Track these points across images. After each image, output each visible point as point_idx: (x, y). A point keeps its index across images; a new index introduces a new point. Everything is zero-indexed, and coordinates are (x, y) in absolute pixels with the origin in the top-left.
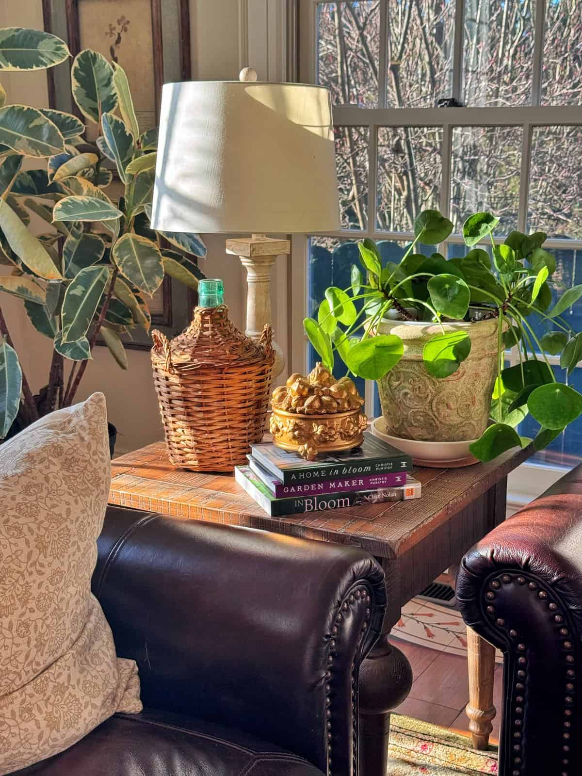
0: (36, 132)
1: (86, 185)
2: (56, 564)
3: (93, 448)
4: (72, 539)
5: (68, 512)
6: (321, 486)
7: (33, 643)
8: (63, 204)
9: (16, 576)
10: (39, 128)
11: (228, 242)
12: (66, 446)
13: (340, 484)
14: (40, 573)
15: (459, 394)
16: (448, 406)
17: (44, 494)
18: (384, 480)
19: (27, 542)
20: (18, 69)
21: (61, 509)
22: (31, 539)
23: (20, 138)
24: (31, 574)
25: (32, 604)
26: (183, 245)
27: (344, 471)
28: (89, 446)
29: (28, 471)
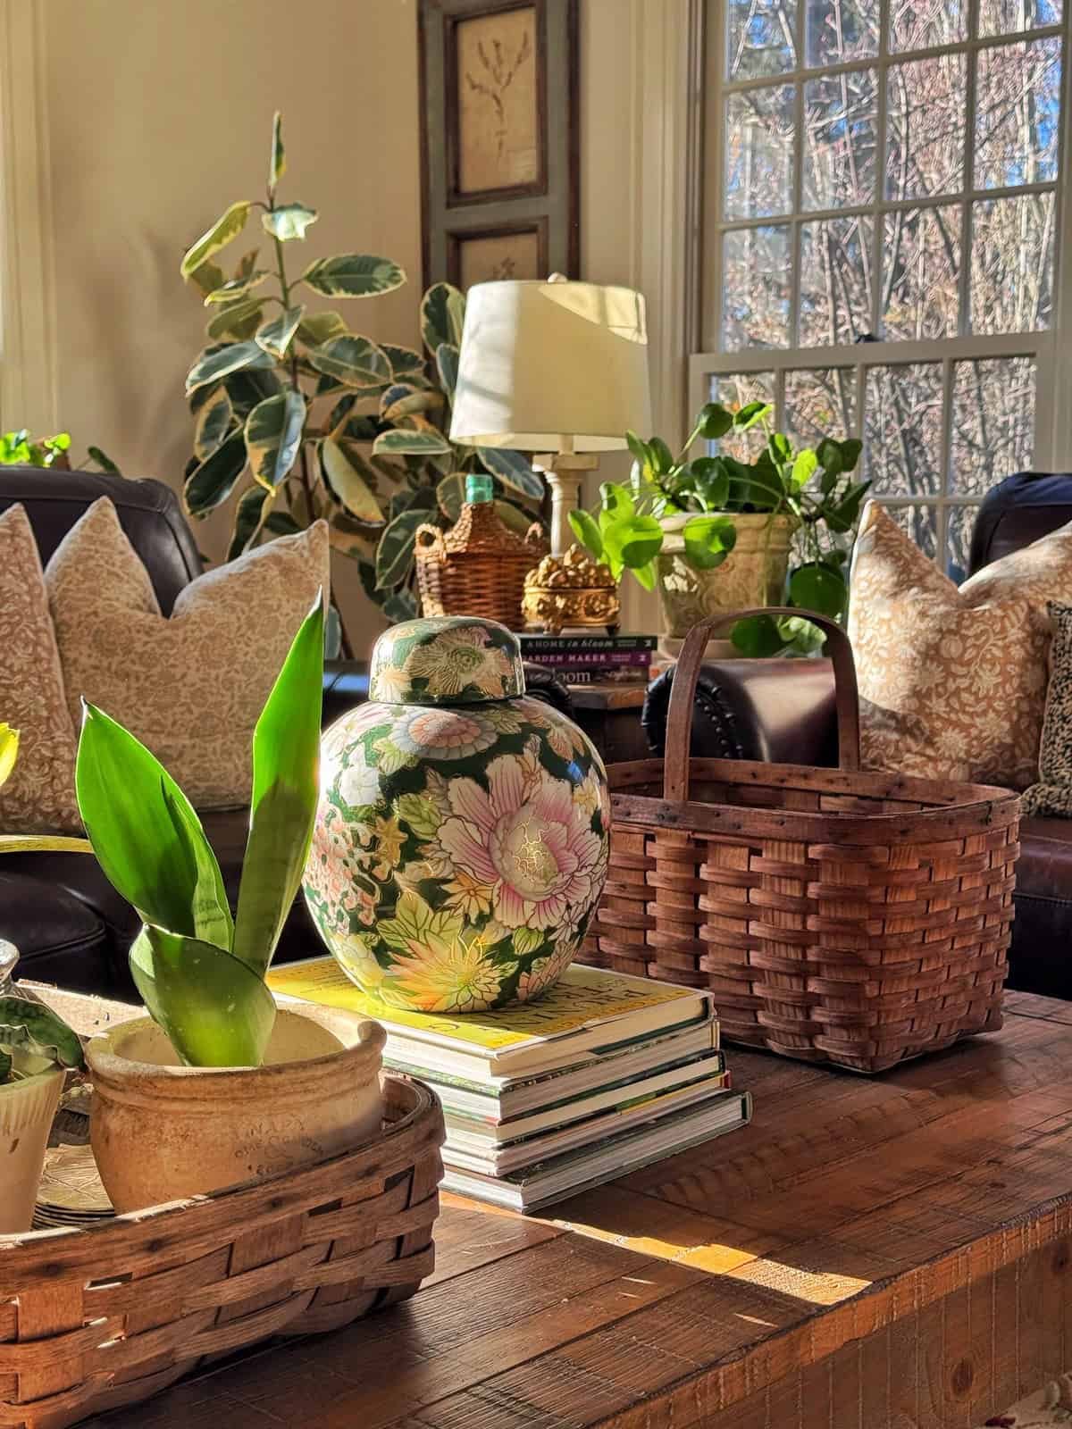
0: (365, 361)
1: (421, 423)
2: (262, 643)
3: (311, 563)
4: (280, 630)
5: (279, 606)
6: (560, 658)
7: (236, 699)
8: (387, 437)
9: (225, 641)
10: (368, 357)
11: (536, 458)
12: (285, 558)
13: (580, 659)
14: (247, 645)
15: (729, 589)
16: (719, 603)
17: (260, 588)
18: (627, 658)
19: (239, 619)
20: (350, 296)
21: (274, 603)
22: (243, 617)
23: (347, 369)
24: (239, 643)
25: (237, 666)
26: (515, 482)
27: (584, 643)
28: (307, 562)
29: (251, 571)
